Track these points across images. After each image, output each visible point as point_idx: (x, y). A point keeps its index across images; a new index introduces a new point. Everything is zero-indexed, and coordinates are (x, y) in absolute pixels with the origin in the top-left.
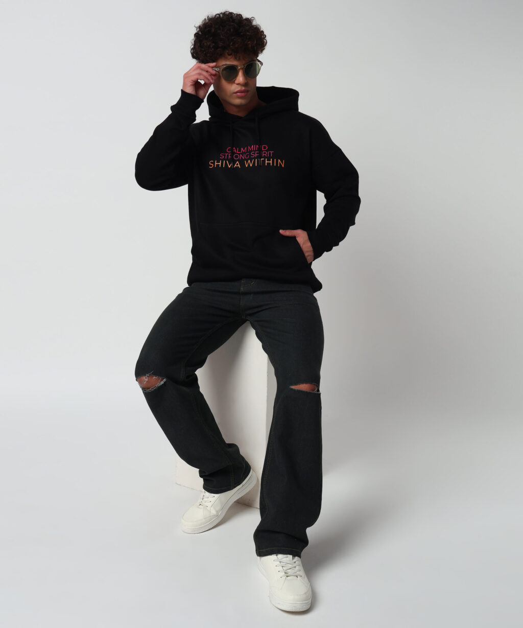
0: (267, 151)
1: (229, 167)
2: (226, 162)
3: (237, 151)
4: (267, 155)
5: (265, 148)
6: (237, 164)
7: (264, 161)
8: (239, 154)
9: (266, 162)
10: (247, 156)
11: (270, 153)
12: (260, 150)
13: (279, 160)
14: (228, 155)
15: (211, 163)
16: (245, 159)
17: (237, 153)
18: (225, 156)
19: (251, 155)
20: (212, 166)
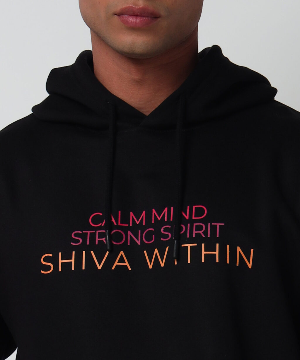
0: (205, 221)
1: (99, 267)
2: (88, 256)
3: (117, 221)
4: (205, 233)
5: (199, 212)
6: (122, 260)
7: (196, 252)
8: (125, 230)
9: (204, 253)
10: (148, 238)
11: (214, 228)
12: (179, 220)
13: (239, 249)
14: (93, 236)
15: (47, 259)
16: (144, 246)
17: (118, 227)
18: (84, 237)
19: (159, 235)
20: (49, 268)
